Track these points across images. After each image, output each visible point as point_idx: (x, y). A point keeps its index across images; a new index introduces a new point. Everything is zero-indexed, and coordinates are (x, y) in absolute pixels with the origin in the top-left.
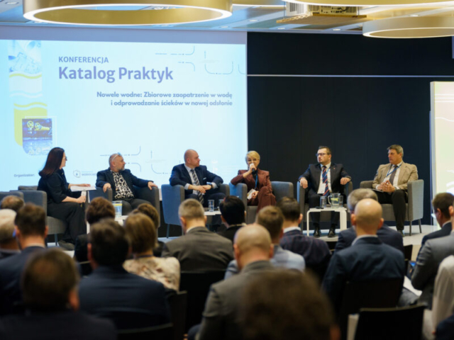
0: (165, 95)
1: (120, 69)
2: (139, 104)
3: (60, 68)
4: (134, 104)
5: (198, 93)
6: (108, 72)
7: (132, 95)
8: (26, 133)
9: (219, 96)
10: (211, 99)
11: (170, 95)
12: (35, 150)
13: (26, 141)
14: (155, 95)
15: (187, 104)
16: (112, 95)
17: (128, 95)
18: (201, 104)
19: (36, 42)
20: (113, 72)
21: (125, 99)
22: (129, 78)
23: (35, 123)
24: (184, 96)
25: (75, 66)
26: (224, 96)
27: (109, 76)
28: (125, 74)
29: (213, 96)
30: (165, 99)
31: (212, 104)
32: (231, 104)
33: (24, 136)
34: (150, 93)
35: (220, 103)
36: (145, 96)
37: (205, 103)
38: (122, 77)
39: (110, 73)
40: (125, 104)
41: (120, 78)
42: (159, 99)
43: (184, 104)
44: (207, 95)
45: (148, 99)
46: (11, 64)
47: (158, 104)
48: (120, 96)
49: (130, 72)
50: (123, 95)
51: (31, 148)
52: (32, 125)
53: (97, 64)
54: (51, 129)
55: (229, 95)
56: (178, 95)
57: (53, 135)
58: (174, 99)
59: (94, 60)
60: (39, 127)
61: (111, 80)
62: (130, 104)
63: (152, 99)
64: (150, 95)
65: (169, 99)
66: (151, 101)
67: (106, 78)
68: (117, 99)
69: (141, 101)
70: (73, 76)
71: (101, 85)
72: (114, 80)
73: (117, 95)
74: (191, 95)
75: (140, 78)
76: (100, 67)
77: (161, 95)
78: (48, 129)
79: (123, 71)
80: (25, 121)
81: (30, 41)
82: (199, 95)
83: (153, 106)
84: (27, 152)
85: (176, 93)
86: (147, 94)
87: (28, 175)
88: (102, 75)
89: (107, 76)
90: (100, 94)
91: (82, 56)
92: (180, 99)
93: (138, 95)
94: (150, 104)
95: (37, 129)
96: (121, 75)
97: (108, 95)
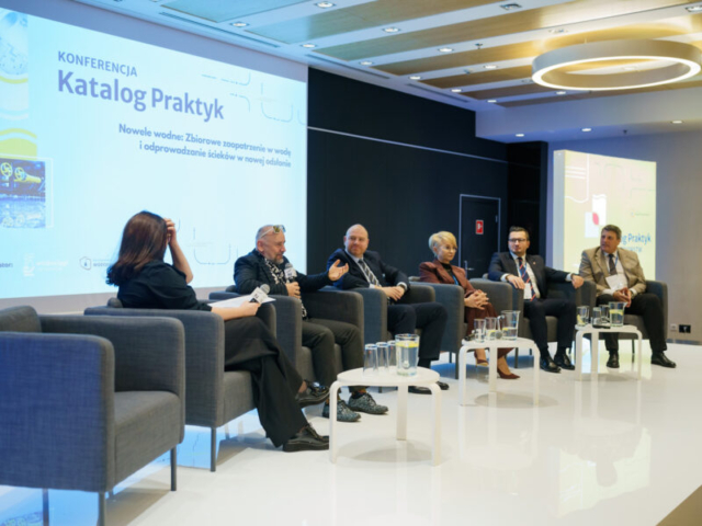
0: (214, 143)
1: (154, 90)
2: (179, 151)
3: (61, 72)
4: (173, 150)
5: (253, 145)
6: (137, 92)
7: (170, 136)
9: (277, 151)
10: (268, 156)
11: (219, 143)
12: (14, 218)
14: (201, 141)
15: (240, 159)
16: (142, 132)
17: (165, 136)
18: (256, 161)
19: (20, 15)
20: (144, 93)
21: (160, 142)
22: (167, 107)
23: (14, 167)
24: (237, 146)
26: (282, 152)
27: (136, 99)
28: (160, 100)
29: (270, 150)
30: (213, 148)
31: (269, 162)
32: (289, 165)
34: (194, 136)
35: (278, 163)
36: (187, 140)
37: (261, 161)
38: (157, 103)
39: (139, 95)
40: (160, 149)
41: (154, 105)
42: (205, 148)
43: (236, 159)
44: (263, 149)
45: (191, 146)
47: (203, 154)
48: (153, 135)
49: (168, 98)
50: (157, 135)
51: (8, 213)
52: (9, 170)
53: (119, 76)
54: (43, 181)
55: (287, 153)
56: (229, 145)
57: (47, 191)
58: (225, 150)
59: (117, 68)
60: (21, 175)
61: (140, 107)
62: (167, 149)
63: (196, 147)
64: (195, 140)
65: (218, 149)
66: (195, 149)
67: (133, 102)
68: (149, 140)
69: (182, 148)
70: (81, 90)
71: (122, 111)
72: (144, 107)
73: (149, 134)
74: (244, 146)
75: (180, 110)
76: (124, 81)
77: (208, 142)
78: (37, 180)
79: (158, 95)
81: (7, 11)
82: (255, 148)
83: (197, 157)
85: (227, 141)
86: (191, 138)
88: (127, 95)
89: (134, 98)
90: (123, 128)
91: (98, 58)
92: (232, 151)
93: (178, 138)
94: (194, 153)
95: (20, 179)
96: (154, 100)
97: (136, 132)
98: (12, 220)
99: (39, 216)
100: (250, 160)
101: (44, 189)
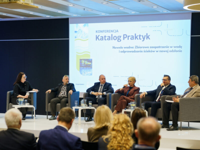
0: (146, 47)
1: (124, 35)
2: (133, 52)
3: (96, 36)
4: (130, 52)
5: (163, 46)
6: (118, 37)
7: (129, 47)
8: (81, 66)
9: (175, 47)
10: (170, 49)
11: (148, 47)
12: (85, 73)
13: (81, 69)
14: (141, 47)
15: (157, 51)
16: (120, 48)
17: (127, 48)
18: (164, 51)
19: (87, 24)
20: (120, 37)
21: (126, 50)
22: (128, 39)
23: (85, 61)
24: (155, 47)
25: (103, 34)
26: (177, 47)
27: (118, 39)
28: (126, 37)
29: (171, 47)
30: (145, 49)
31: (170, 51)
32: (181, 51)
33: (80, 67)
34: (138, 46)
35: (175, 51)
36: (136, 48)
37: (167, 51)
38: (125, 39)
39: (119, 37)
40: (126, 52)
41: (124, 39)
42: (142, 49)
43: (155, 52)
44: (168, 47)
45: (137, 50)
46: (76, 34)
47: (142, 52)
48: (123, 48)
49: (128, 36)
50: (125, 48)
51: (83, 72)
52: (84, 62)
53: (112, 33)
54: (92, 64)
55: (180, 47)
56: (152, 47)
58: (150, 49)
59: (112, 31)
60: (87, 63)
61: (119, 41)
62: (128, 52)
63: (139, 50)
64: (138, 48)
65: (148, 49)
66: (138, 50)
67: (117, 40)
68: (122, 50)
69: (134, 50)
70: (102, 39)
71: (115, 43)
72: (121, 40)
73: (122, 48)
74: (159, 47)
75: (133, 39)
76: (114, 34)
77: (144, 47)
78: (90, 63)
79: (125, 36)
80: (81, 60)
81: (84, 24)
82: (164, 47)
83: (139, 53)
84: (81, 74)
85: (151, 46)
86: (137, 47)
87: (81, 84)
88: (115, 38)
89: (117, 38)
90: (114, 47)
91: (106, 30)
92: (153, 49)
93: (132, 48)
94: (138, 52)
95: (86, 64)
96: (124, 38)
97: (118, 48)
98: (84, 74)
99: (90, 72)
100: (162, 51)
101: (92, 66)
